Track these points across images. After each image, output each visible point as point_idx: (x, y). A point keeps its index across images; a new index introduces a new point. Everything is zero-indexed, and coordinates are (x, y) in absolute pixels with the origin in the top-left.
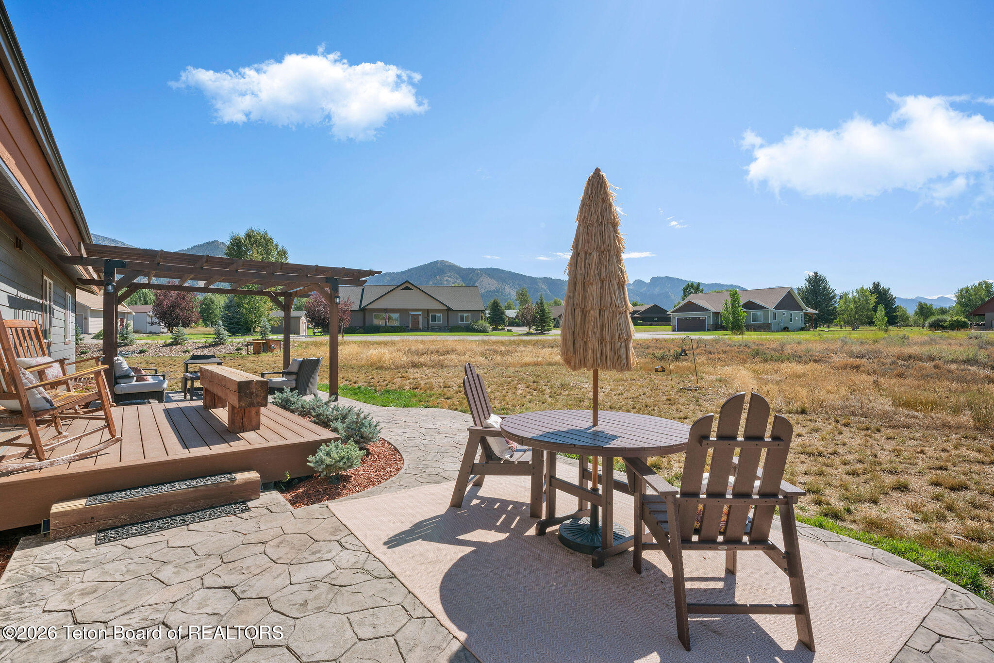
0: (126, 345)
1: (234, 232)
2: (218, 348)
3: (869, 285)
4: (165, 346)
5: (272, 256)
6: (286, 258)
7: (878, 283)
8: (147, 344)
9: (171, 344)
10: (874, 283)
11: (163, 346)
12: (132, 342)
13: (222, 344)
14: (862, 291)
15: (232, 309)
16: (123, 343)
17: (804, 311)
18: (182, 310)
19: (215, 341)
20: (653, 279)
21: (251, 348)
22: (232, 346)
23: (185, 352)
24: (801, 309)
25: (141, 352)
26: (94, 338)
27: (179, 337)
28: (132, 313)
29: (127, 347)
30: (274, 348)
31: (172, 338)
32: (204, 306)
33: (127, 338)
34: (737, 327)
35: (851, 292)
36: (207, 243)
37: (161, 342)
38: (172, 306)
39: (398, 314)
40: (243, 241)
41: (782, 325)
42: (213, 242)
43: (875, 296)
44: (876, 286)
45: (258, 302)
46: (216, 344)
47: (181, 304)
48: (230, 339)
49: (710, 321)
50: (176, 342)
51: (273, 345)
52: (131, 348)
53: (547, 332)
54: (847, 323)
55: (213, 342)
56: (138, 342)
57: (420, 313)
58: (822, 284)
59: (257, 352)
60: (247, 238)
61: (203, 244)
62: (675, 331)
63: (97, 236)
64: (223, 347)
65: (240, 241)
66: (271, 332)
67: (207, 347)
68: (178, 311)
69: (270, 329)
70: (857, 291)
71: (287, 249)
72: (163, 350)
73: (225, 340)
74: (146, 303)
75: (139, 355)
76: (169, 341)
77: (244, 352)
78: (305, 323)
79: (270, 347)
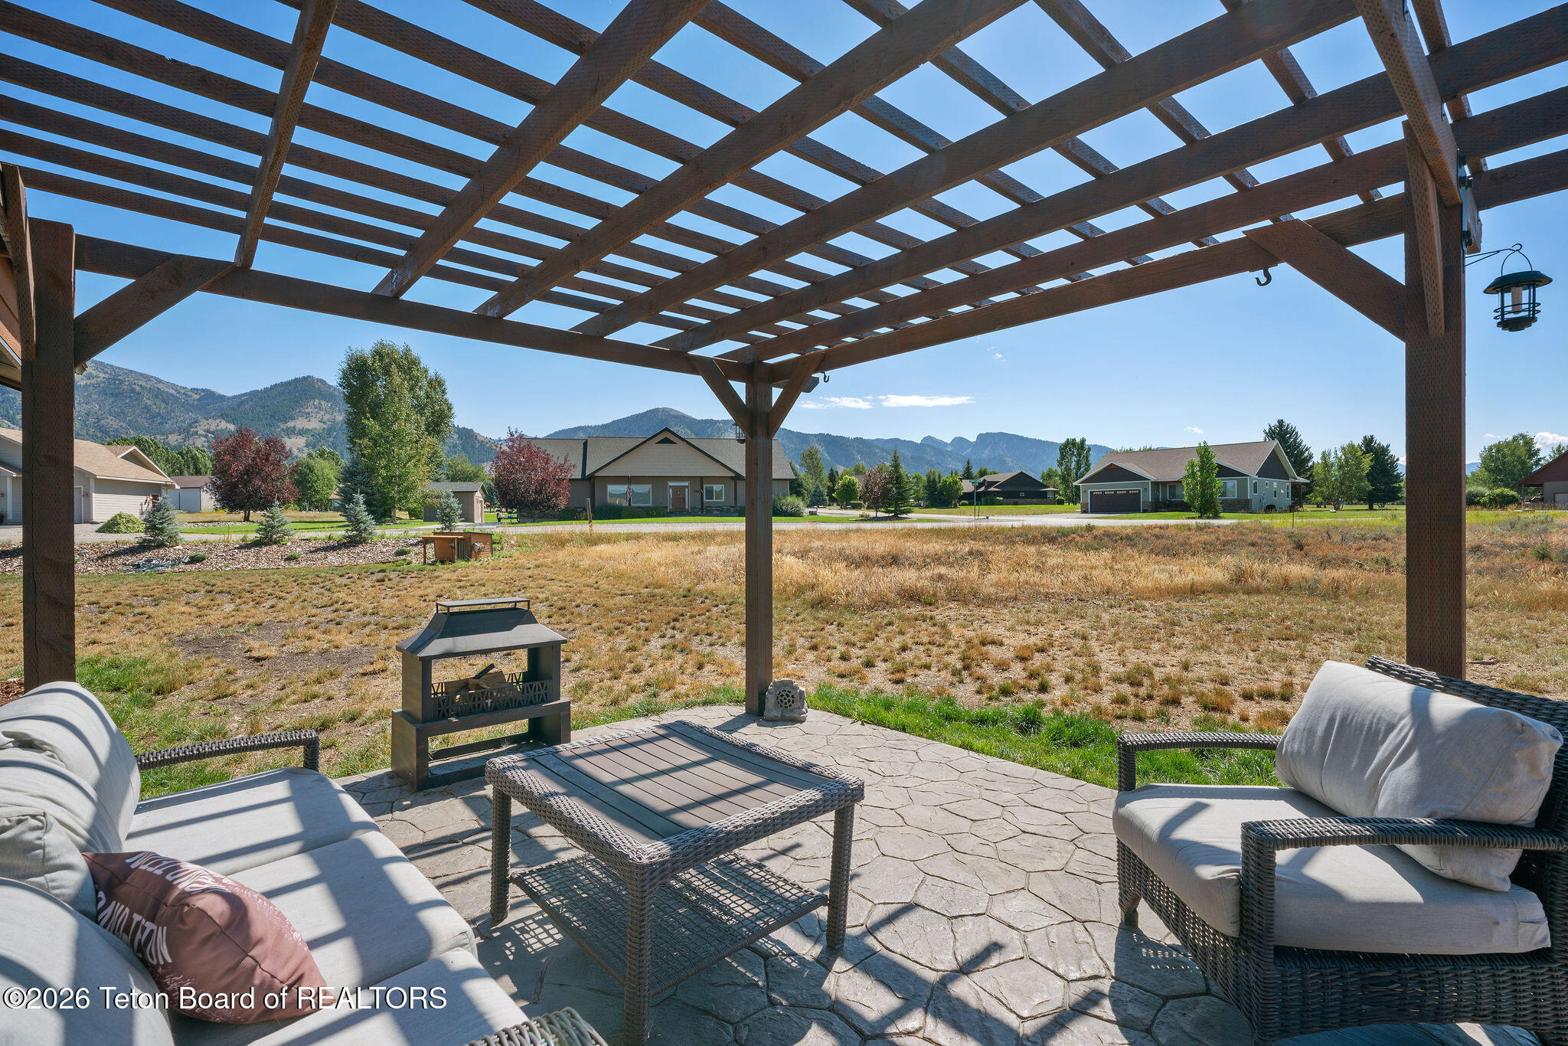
0: (161, 545)
1: (354, 348)
2: (358, 549)
3: (1358, 441)
4: (246, 546)
5: (421, 388)
6: (444, 392)
7: (1372, 437)
8: (205, 543)
9: (257, 544)
10: (1365, 438)
11: (241, 548)
12: (173, 540)
13: (364, 541)
14: (1350, 450)
15: (359, 478)
16: (153, 541)
17: (1291, 480)
18: (264, 481)
19: (349, 537)
20: (980, 436)
21: (431, 550)
22: (385, 546)
23: (289, 559)
24: (1286, 476)
25: (194, 560)
26: (100, 531)
27: (273, 527)
28: (172, 487)
29: (162, 551)
30: (480, 551)
31: (258, 531)
32: (296, 477)
33: (162, 530)
34: (1207, 507)
35: (1333, 451)
36: (296, 379)
37: (236, 538)
38: (247, 472)
39: (650, 486)
40: (370, 363)
41: (1266, 502)
42: (304, 378)
43: (1370, 457)
44: (1368, 442)
45: (405, 465)
46: (351, 543)
47: (261, 470)
48: (379, 531)
49: (1147, 497)
50: (268, 538)
51: (478, 545)
52: (171, 553)
53: (905, 516)
54: (1328, 500)
55: (345, 537)
56: (187, 537)
57: (686, 484)
58: (1290, 437)
59: (444, 559)
60: (377, 357)
61: (289, 382)
62: (1087, 513)
63: (116, 368)
64: (367, 547)
65: (365, 362)
66: (461, 516)
67: (333, 548)
68: (258, 482)
69: (460, 512)
70: (1343, 449)
71: (444, 375)
72: (241, 555)
73: (370, 533)
74: (198, 472)
75: (188, 567)
76: (252, 536)
77: (415, 560)
78: (481, 501)
79: (473, 547)
